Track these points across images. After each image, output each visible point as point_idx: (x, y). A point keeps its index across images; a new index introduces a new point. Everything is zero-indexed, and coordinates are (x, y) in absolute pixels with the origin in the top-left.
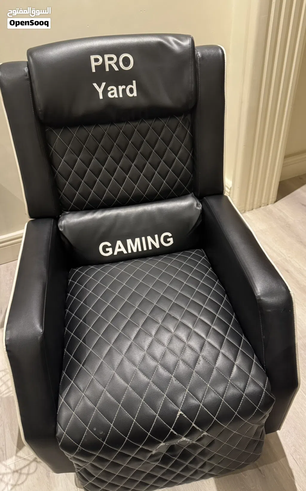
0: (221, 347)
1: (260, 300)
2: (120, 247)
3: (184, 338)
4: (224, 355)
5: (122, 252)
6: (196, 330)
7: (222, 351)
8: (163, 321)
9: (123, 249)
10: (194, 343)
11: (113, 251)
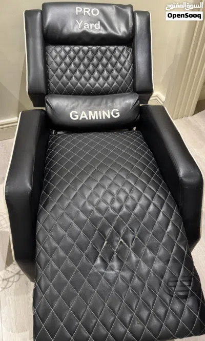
0: (153, 199)
1: (182, 180)
2: (84, 115)
3: (128, 191)
4: (154, 204)
5: (85, 118)
6: (137, 187)
7: (153, 202)
8: (114, 179)
9: (86, 117)
10: (135, 195)
11: (79, 117)
